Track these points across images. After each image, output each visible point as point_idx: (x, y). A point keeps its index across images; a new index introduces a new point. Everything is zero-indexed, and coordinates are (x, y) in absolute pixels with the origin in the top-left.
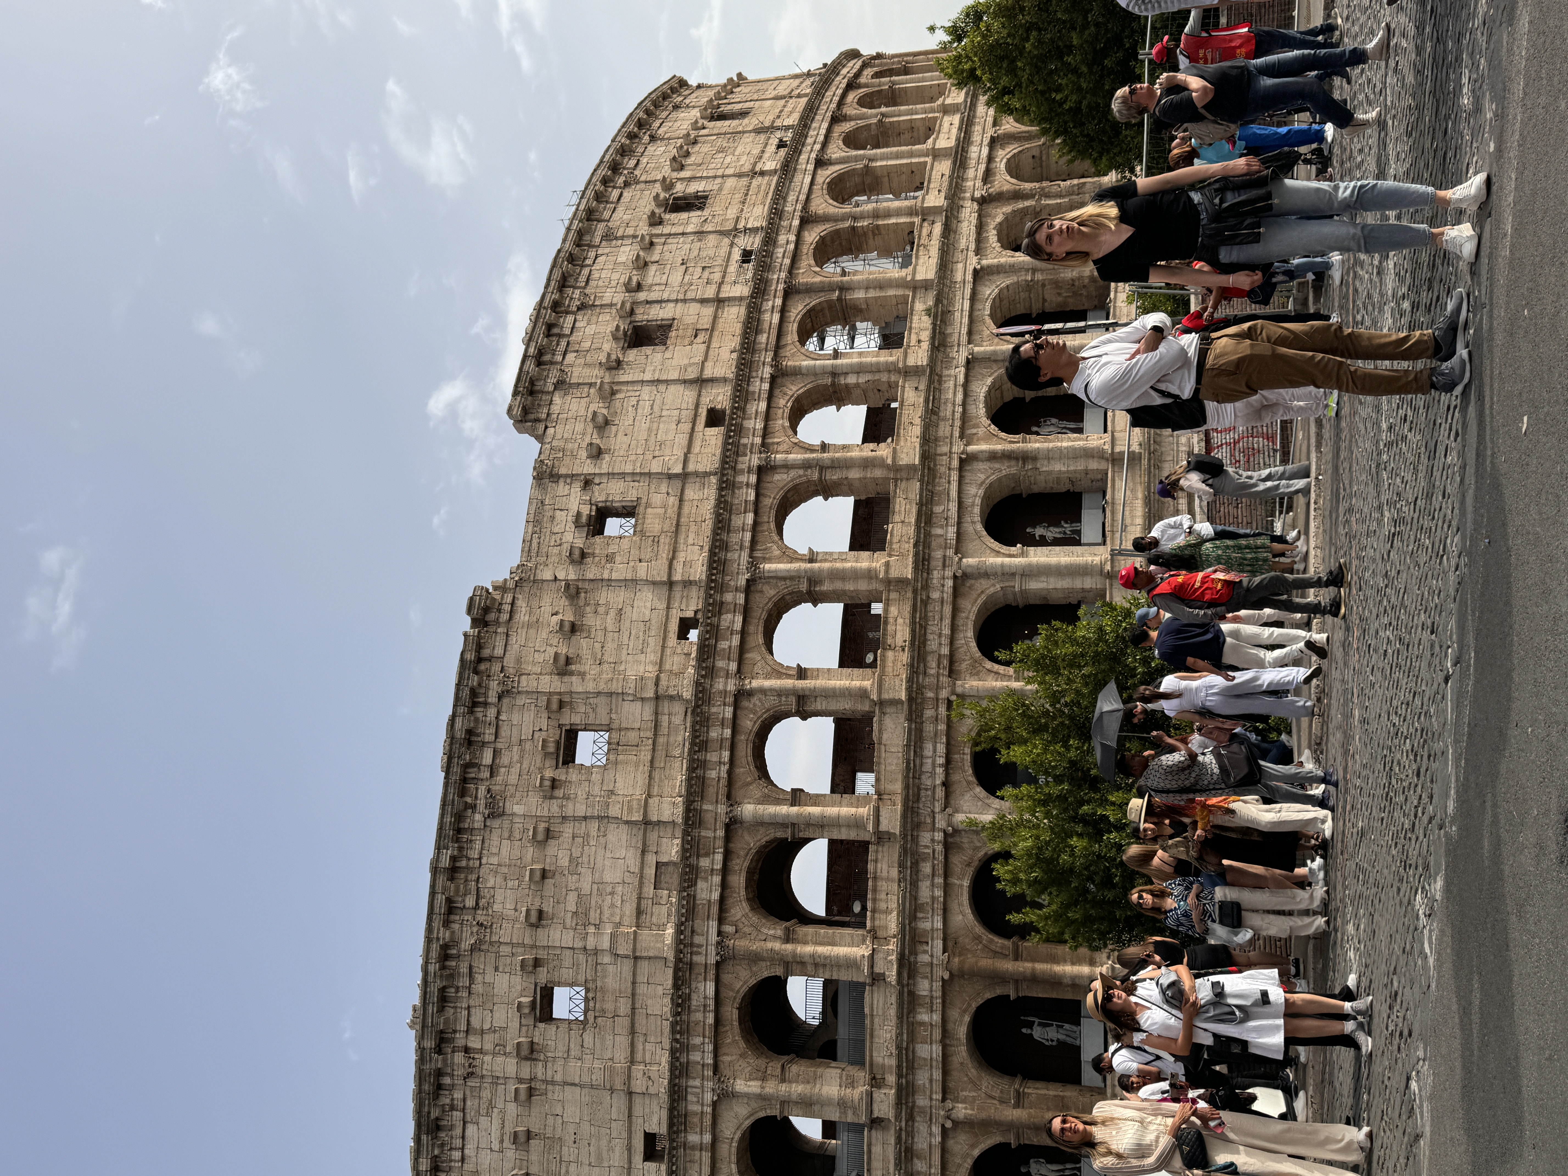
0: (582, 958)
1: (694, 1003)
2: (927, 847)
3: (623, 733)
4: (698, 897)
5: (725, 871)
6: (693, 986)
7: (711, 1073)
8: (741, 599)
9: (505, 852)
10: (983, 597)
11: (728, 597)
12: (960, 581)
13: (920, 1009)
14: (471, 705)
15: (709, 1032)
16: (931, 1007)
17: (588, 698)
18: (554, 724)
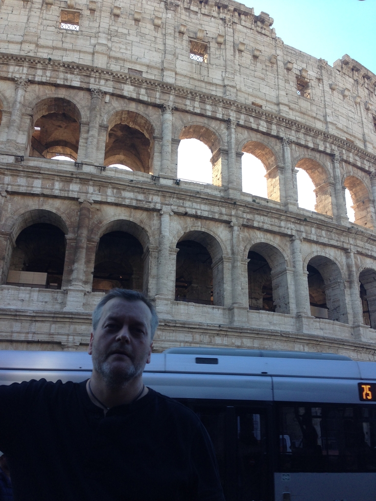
0: (94, 31)
1: (69, 76)
2: (152, 199)
3: (206, 68)
4: (125, 86)
5: (139, 101)
6: (78, 76)
7: (30, 78)
8: (274, 133)
10: (281, 250)
11: (274, 127)
12: (288, 239)
13: (61, 184)
14: (219, 5)
15: (53, 80)
16: (63, 190)
17: (223, 56)
18: (210, 40)
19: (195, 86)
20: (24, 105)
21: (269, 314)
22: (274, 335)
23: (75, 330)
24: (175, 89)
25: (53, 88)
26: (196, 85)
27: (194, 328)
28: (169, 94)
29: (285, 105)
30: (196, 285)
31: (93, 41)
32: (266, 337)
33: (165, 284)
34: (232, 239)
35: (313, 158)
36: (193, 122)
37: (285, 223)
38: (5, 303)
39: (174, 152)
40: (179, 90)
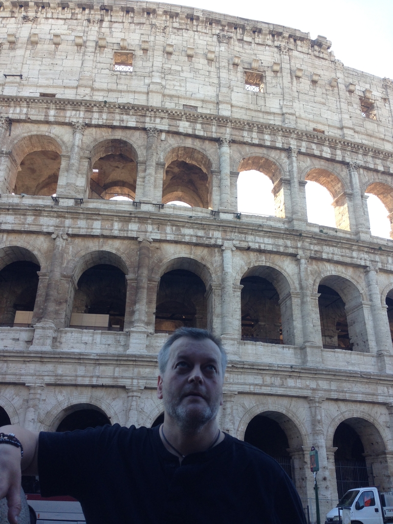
0: (148, 70)
1: (125, 117)
2: (213, 235)
3: (263, 98)
4: (180, 122)
5: (195, 137)
6: (134, 116)
7: (87, 122)
8: (339, 158)
9: (201, 42)
10: (355, 283)
11: (339, 152)
12: (362, 270)
13: (120, 224)
14: (274, 33)
15: (109, 122)
16: (122, 230)
17: (280, 84)
18: (266, 69)
19: (252, 117)
20: (82, 149)
21: (345, 353)
22: (354, 376)
23: (139, 373)
24: (231, 121)
25: (110, 130)
26: (253, 115)
27: (264, 370)
28: (225, 127)
29: (350, 128)
30: (263, 323)
31: (147, 81)
32: (344, 378)
33: (230, 323)
34: (299, 273)
35: (384, 182)
36: (251, 153)
37: (357, 253)
38: (69, 346)
39: (233, 185)
40: (235, 122)
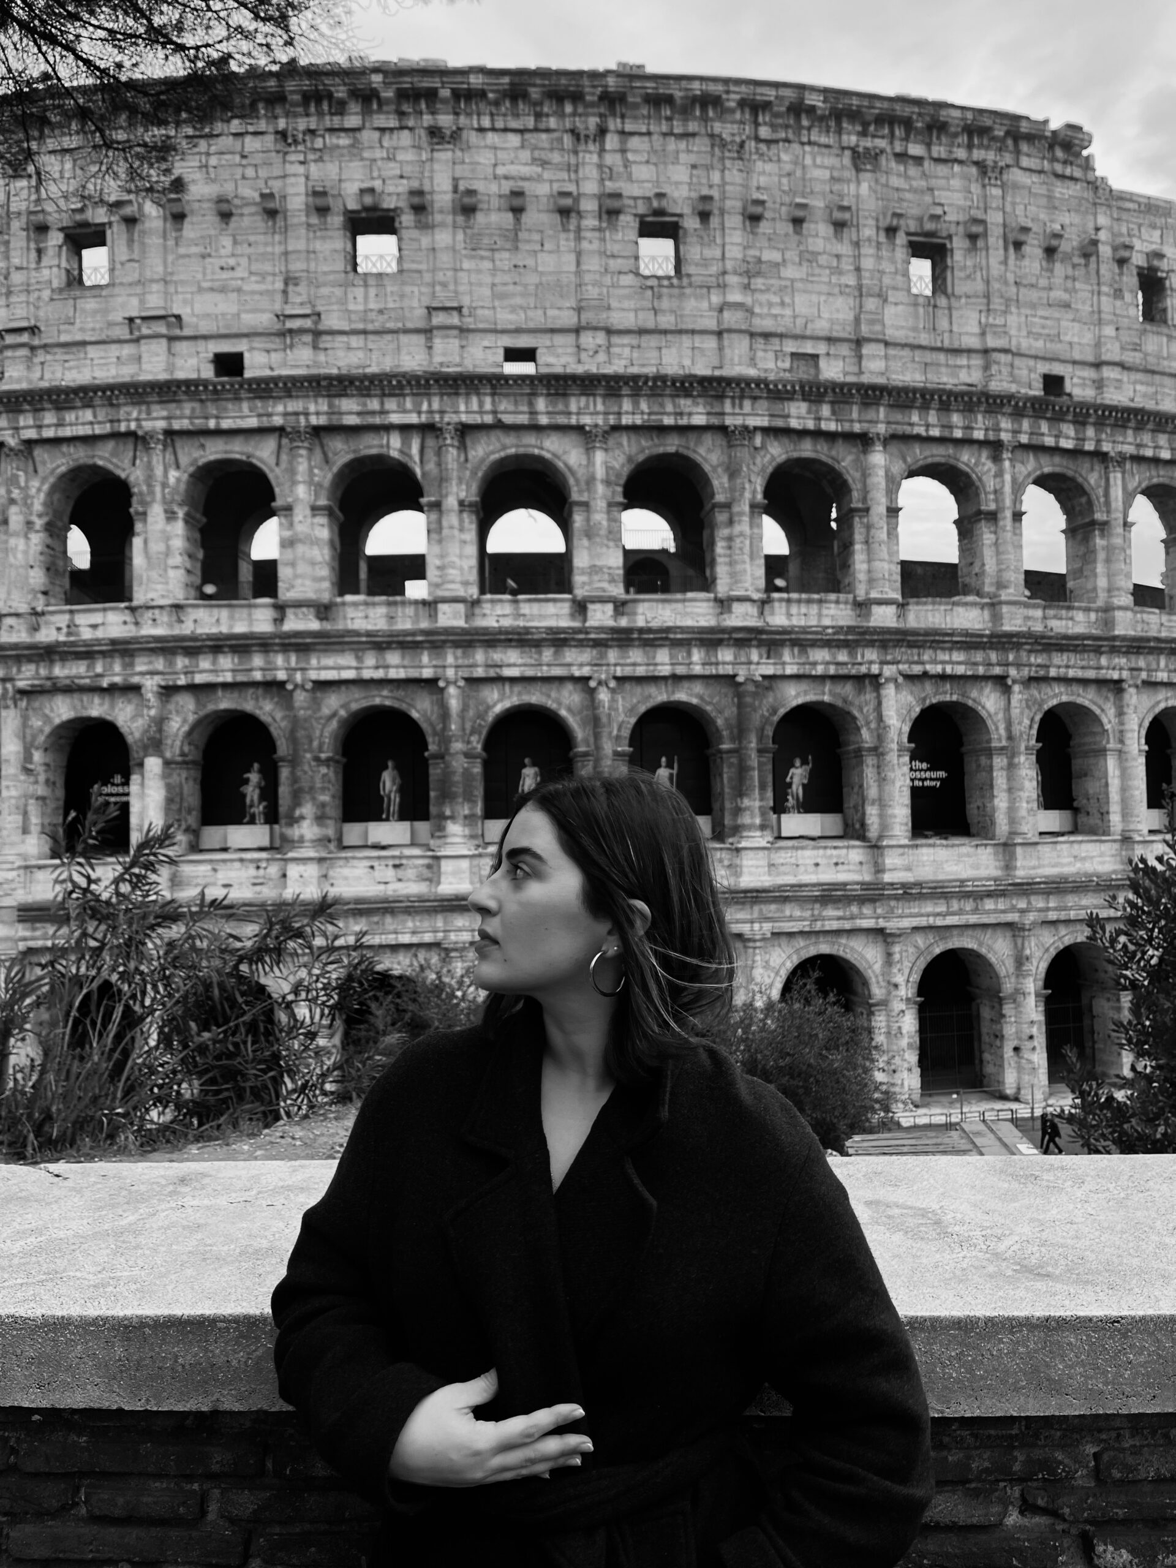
0: (714, 269)
1: (684, 402)
2: (863, 656)
3: (947, 312)
4: (793, 404)
5: (818, 434)
6: (700, 400)
7: (612, 422)
8: (1089, 446)
9: (817, 173)
10: (1098, 711)
11: (1090, 432)
12: (1112, 687)
13: (703, 652)
14: (972, 129)
15: (654, 420)
16: (707, 664)
17: (982, 269)
18: (953, 229)
23: (761, 913)
24: (888, 393)
25: (656, 436)
26: (926, 361)
27: (949, 892)
28: (878, 405)
29: (1114, 362)
34: (1007, 710)
37: (1108, 656)
40: (898, 393)
